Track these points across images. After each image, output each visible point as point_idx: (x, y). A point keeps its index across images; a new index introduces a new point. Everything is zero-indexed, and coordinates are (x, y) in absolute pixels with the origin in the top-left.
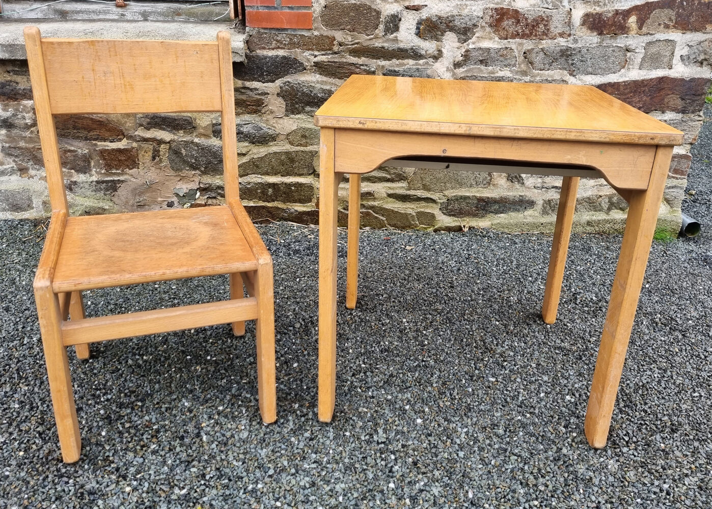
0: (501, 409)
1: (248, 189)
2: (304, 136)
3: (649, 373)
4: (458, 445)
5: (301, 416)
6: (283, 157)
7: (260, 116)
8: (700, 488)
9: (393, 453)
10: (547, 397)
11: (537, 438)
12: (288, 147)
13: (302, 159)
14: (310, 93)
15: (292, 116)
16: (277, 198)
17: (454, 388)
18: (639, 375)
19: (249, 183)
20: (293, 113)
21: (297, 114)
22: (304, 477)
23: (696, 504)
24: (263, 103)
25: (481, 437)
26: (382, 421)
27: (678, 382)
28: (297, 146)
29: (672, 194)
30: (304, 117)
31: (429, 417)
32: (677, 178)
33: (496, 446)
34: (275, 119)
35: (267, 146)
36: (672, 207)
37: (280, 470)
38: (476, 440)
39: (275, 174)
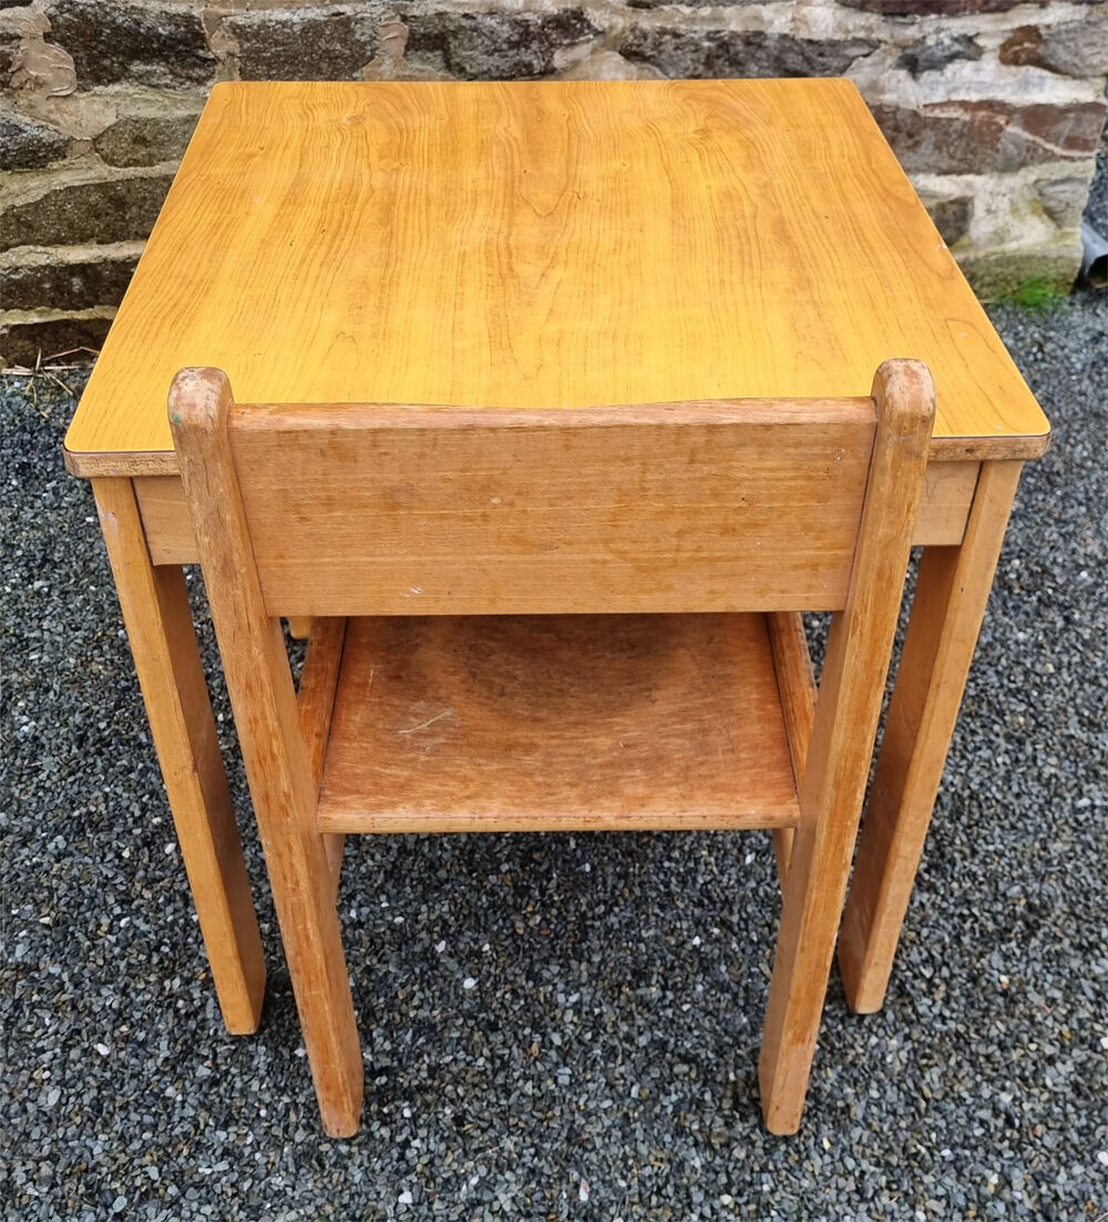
0: (657, 915)
1: (15, 282)
2: (140, 140)
3: (985, 753)
4: (558, 1048)
5: (188, 1015)
6: (94, 198)
7: (8, 95)
8: (1076, 1087)
9: (408, 1095)
10: (762, 864)
11: (735, 996)
12: (101, 172)
13: (145, 199)
14: (134, 26)
15: (98, 89)
16: (97, 297)
17: (549, 871)
18: (964, 762)
19: (16, 270)
20: (98, 81)
21: (110, 82)
22: (200, 1204)
23: (1066, 1139)
24: (10, 64)
25: (610, 1014)
26: (382, 1000)
27: (1048, 771)
28: (126, 165)
29: (1062, 196)
30: (131, 90)
31: (492, 970)
32: (1072, 159)
33: (643, 1041)
34: (53, 100)
35: (44, 173)
36: (1059, 227)
37: (142, 1194)
38: (597, 1025)
39: (83, 239)
